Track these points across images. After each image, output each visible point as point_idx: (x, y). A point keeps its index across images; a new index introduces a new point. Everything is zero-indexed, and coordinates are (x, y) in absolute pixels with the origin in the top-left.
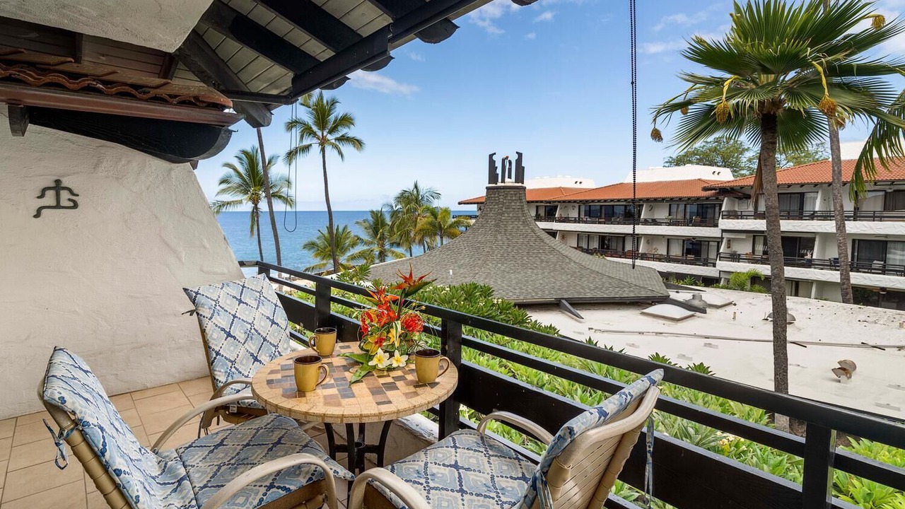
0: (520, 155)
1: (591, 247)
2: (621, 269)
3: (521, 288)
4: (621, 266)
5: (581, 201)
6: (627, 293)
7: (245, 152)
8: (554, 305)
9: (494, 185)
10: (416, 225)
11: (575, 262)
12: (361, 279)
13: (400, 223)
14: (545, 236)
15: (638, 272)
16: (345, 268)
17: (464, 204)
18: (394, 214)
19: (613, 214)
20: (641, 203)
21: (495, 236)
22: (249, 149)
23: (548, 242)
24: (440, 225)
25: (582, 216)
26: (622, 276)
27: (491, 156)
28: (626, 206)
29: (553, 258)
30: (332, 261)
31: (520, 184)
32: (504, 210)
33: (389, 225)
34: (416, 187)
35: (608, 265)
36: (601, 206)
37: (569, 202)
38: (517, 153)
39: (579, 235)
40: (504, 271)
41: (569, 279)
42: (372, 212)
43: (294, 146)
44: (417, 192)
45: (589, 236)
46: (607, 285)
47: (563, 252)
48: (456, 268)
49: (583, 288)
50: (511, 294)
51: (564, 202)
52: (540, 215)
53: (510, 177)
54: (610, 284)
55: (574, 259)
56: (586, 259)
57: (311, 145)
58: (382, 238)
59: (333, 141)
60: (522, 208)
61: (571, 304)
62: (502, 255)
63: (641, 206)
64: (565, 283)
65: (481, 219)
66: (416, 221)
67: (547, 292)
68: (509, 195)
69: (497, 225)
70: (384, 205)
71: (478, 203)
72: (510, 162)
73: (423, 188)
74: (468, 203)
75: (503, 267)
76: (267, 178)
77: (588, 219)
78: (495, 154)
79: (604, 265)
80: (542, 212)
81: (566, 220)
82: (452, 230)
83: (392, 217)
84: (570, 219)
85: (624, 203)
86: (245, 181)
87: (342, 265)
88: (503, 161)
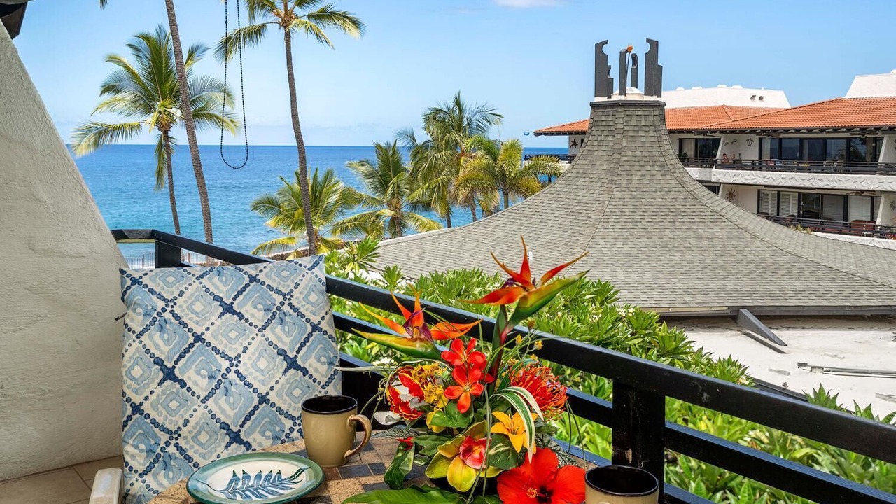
0: (654, 45)
1: (783, 214)
2: (850, 255)
3: (662, 287)
4: (848, 248)
5: (764, 131)
6: (867, 299)
7: (145, 38)
8: (727, 319)
9: (605, 99)
10: (457, 172)
11: (761, 240)
12: (361, 267)
13: (430, 166)
14: (704, 192)
15: (883, 261)
16: (330, 245)
17: (546, 134)
18: (419, 152)
19: (825, 155)
20: (880, 134)
21: (609, 191)
22: (152, 33)
23: (709, 203)
24: (502, 171)
25: (766, 157)
26: (853, 267)
27: (599, 47)
28: (849, 140)
29: (720, 232)
30: (305, 233)
31: (654, 98)
32: (625, 144)
33: (408, 171)
34: (458, 103)
35: (825, 247)
36: (802, 140)
37: (742, 131)
38: (648, 40)
39: (761, 192)
40: (628, 255)
41: (753, 272)
42: (379, 147)
43: (232, 29)
44: (461, 111)
45: (780, 193)
46: (826, 283)
47: (739, 222)
48: (538, 249)
49: (781, 288)
50: (644, 297)
51: (732, 132)
52: (685, 155)
53: (635, 84)
54: (832, 281)
55: (760, 235)
56: (782, 236)
57: (264, 26)
58: (398, 194)
59: (305, 19)
60: (659, 141)
61: (760, 318)
62: (624, 226)
63: (877, 141)
64: (746, 280)
65: (581, 161)
66: (459, 164)
67: (712, 294)
68: (635, 118)
69: (612, 172)
70: (400, 134)
71: (570, 133)
72: (635, 60)
73: (469, 103)
74: (552, 134)
75: (626, 249)
76: (186, 85)
77: (778, 164)
78: (606, 42)
79: (817, 246)
80: (690, 150)
81: (736, 164)
82: (525, 181)
83: (415, 156)
84: (744, 163)
85: (848, 135)
86: (146, 90)
87: (324, 241)
88: (623, 55)
